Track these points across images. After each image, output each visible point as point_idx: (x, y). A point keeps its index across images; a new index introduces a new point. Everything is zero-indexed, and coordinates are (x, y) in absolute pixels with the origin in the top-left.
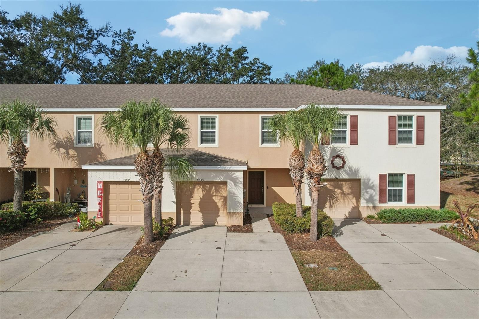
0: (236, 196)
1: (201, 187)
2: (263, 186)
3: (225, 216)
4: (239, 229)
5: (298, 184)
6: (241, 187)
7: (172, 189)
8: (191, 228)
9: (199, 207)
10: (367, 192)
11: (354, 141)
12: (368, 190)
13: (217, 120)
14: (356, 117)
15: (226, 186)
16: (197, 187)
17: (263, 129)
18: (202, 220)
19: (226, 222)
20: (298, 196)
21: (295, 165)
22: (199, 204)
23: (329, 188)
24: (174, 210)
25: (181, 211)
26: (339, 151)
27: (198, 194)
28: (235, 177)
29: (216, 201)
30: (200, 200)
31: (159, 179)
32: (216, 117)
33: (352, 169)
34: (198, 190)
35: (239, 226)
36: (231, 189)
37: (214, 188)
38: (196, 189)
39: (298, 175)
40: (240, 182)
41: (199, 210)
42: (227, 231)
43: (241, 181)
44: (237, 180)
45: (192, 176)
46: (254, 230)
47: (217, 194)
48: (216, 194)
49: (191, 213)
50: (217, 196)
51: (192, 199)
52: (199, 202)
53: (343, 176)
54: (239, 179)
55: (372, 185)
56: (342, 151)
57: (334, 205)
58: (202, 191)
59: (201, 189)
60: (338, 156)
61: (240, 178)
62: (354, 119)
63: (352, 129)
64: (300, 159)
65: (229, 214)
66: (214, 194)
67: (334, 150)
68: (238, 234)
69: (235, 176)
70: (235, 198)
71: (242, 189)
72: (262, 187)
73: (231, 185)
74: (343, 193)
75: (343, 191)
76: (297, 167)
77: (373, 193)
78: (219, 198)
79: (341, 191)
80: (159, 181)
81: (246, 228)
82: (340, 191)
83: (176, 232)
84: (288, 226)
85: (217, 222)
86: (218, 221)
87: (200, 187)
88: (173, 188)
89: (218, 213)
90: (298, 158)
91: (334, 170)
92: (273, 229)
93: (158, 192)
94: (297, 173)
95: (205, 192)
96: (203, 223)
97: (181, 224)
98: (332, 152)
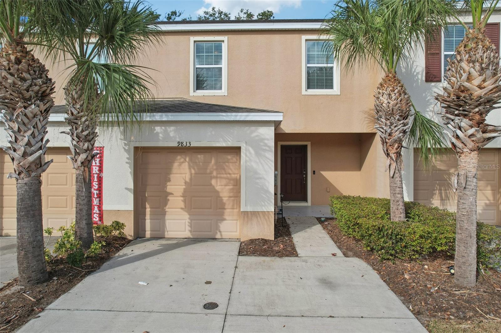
0: (260, 178)
1: (187, 159)
2: (306, 171)
3: (237, 220)
4: (265, 249)
5: (397, 149)
6: (269, 159)
7: (127, 163)
8: (162, 245)
9: (182, 201)
13: (224, 47)
15: (238, 158)
16: (180, 159)
17: (308, 62)
18: (190, 229)
19: (238, 233)
20: (396, 175)
21: (391, 105)
22: (183, 194)
23: (438, 167)
24: (130, 206)
25: (145, 208)
27: (181, 174)
28: (257, 138)
29: (218, 188)
30: (184, 187)
31: (85, 133)
32: (223, 41)
34: (180, 165)
35: (266, 240)
36: (248, 164)
37: (213, 161)
39: (396, 128)
40: (267, 148)
41: (183, 207)
42: (240, 253)
43: (269, 144)
44: (262, 144)
45: (167, 135)
46: (299, 250)
47: (220, 174)
48: (217, 174)
49: (167, 213)
50: (221, 178)
51: (168, 184)
52: (182, 191)
54: (266, 141)
57: (449, 200)
58: (190, 168)
59: (187, 163)
61: (268, 140)
64: (400, 94)
65: (244, 214)
66: (215, 174)
68: (264, 261)
69: (257, 136)
70: (258, 181)
71: (271, 163)
72: (304, 172)
73: (248, 154)
76: (394, 111)
78: (224, 182)
80: (83, 137)
81: (282, 246)
83: (125, 255)
84: (385, 242)
85: (220, 232)
86: (222, 229)
87: (185, 160)
88: (128, 161)
89: (222, 214)
90: (396, 91)
92: (339, 248)
93: (82, 163)
94: (395, 124)
95: (194, 169)
96: (192, 235)
97: (146, 236)
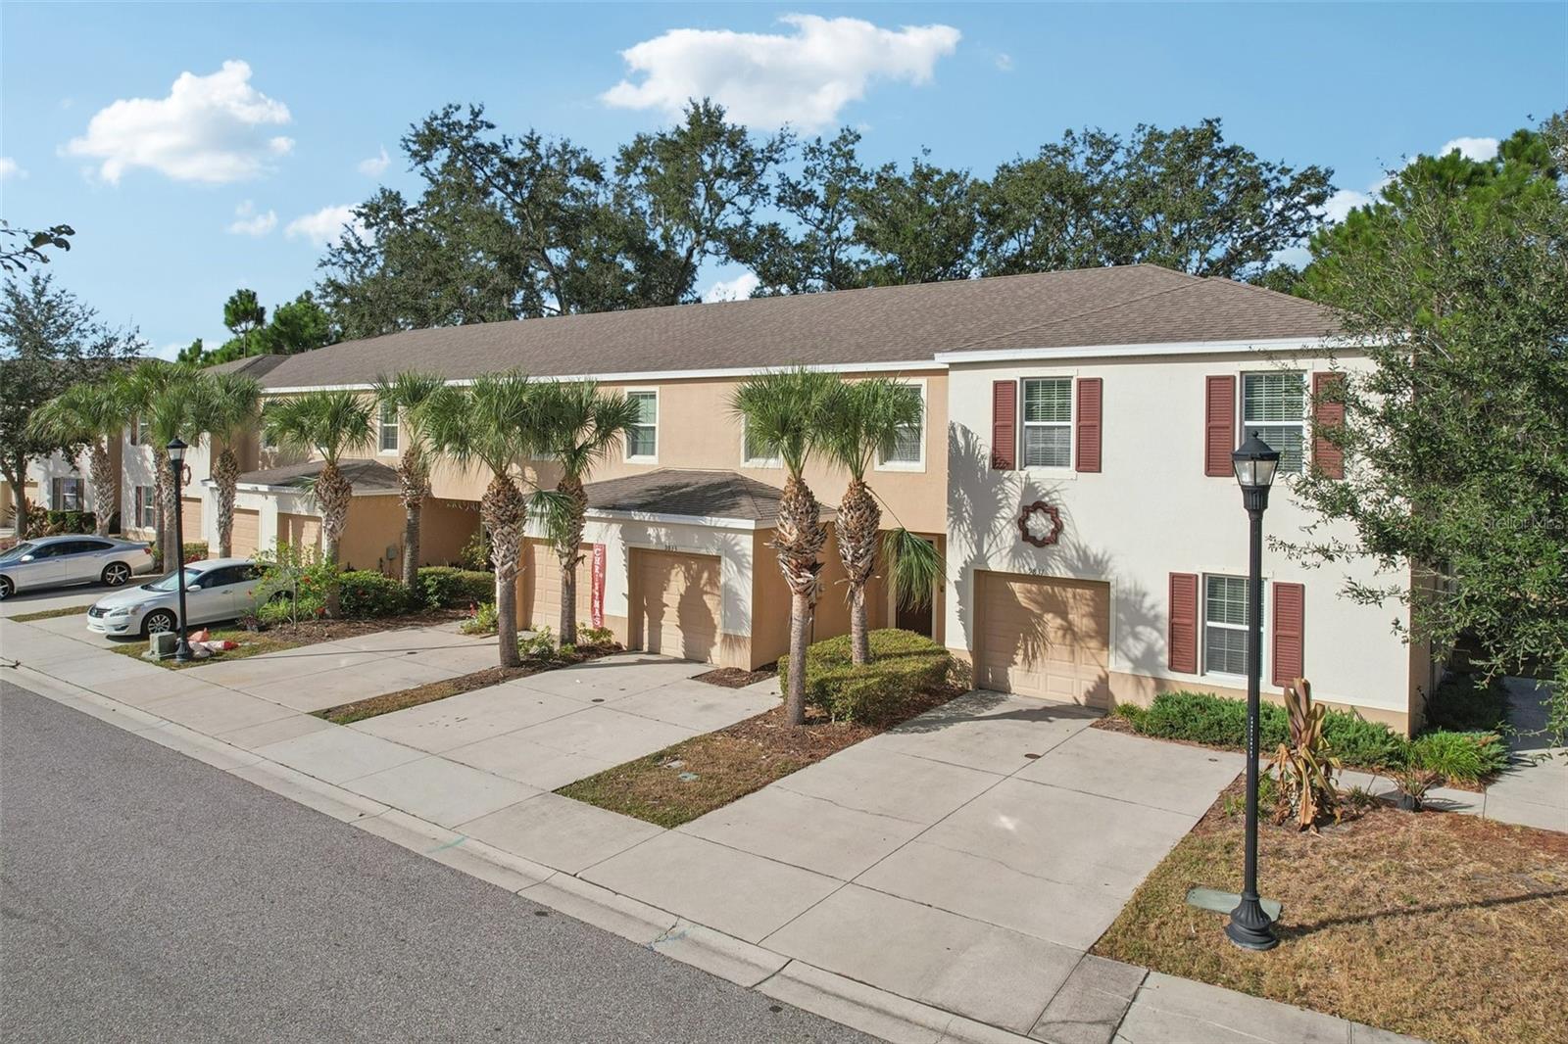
0: (741, 600)
1: (683, 567)
6: (748, 577)
10: (1136, 636)
11: (1090, 460)
12: (1140, 629)
14: (1097, 383)
16: (675, 566)
26: (1047, 494)
27: (676, 586)
29: (710, 607)
30: (679, 599)
33: (1085, 552)
34: (676, 573)
38: (674, 572)
45: (658, 537)
47: (711, 589)
50: (712, 594)
51: (665, 593)
52: (677, 604)
53: (1057, 571)
54: (746, 553)
55: (1152, 613)
56: (1055, 496)
57: (1037, 658)
58: (685, 577)
59: (682, 573)
60: (1039, 506)
62: (1092, 390)
63: (1082, 423)
67: (1030, 488)
69: (740, 546)
70: (739, 603)
74: (1068, 629)
75: (1070, 624)
77: (1156, 640)
78: (715, 599)
79: (1064, 623)
82: (1059, 621)
87: (681, 567)
89: (713, 638)
91: (1030, 548)
95: (689, 580)
98: (1024, 495)
